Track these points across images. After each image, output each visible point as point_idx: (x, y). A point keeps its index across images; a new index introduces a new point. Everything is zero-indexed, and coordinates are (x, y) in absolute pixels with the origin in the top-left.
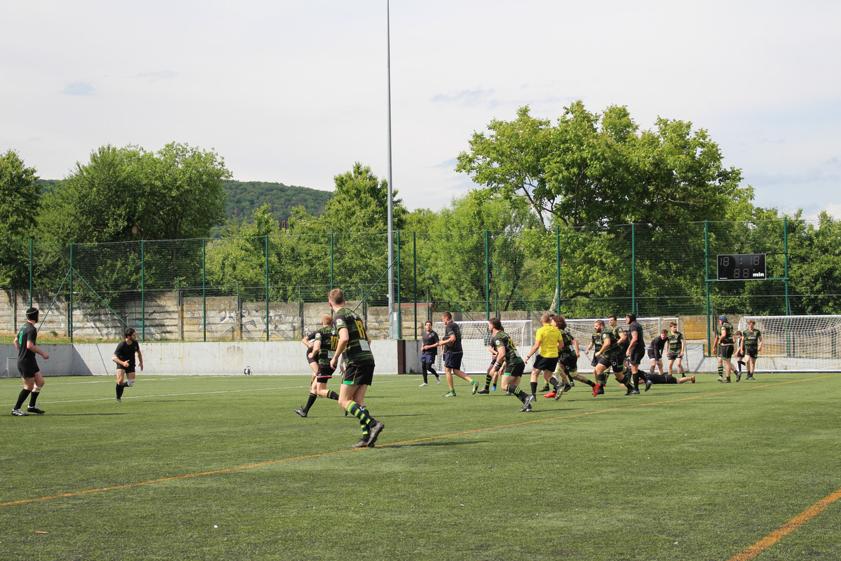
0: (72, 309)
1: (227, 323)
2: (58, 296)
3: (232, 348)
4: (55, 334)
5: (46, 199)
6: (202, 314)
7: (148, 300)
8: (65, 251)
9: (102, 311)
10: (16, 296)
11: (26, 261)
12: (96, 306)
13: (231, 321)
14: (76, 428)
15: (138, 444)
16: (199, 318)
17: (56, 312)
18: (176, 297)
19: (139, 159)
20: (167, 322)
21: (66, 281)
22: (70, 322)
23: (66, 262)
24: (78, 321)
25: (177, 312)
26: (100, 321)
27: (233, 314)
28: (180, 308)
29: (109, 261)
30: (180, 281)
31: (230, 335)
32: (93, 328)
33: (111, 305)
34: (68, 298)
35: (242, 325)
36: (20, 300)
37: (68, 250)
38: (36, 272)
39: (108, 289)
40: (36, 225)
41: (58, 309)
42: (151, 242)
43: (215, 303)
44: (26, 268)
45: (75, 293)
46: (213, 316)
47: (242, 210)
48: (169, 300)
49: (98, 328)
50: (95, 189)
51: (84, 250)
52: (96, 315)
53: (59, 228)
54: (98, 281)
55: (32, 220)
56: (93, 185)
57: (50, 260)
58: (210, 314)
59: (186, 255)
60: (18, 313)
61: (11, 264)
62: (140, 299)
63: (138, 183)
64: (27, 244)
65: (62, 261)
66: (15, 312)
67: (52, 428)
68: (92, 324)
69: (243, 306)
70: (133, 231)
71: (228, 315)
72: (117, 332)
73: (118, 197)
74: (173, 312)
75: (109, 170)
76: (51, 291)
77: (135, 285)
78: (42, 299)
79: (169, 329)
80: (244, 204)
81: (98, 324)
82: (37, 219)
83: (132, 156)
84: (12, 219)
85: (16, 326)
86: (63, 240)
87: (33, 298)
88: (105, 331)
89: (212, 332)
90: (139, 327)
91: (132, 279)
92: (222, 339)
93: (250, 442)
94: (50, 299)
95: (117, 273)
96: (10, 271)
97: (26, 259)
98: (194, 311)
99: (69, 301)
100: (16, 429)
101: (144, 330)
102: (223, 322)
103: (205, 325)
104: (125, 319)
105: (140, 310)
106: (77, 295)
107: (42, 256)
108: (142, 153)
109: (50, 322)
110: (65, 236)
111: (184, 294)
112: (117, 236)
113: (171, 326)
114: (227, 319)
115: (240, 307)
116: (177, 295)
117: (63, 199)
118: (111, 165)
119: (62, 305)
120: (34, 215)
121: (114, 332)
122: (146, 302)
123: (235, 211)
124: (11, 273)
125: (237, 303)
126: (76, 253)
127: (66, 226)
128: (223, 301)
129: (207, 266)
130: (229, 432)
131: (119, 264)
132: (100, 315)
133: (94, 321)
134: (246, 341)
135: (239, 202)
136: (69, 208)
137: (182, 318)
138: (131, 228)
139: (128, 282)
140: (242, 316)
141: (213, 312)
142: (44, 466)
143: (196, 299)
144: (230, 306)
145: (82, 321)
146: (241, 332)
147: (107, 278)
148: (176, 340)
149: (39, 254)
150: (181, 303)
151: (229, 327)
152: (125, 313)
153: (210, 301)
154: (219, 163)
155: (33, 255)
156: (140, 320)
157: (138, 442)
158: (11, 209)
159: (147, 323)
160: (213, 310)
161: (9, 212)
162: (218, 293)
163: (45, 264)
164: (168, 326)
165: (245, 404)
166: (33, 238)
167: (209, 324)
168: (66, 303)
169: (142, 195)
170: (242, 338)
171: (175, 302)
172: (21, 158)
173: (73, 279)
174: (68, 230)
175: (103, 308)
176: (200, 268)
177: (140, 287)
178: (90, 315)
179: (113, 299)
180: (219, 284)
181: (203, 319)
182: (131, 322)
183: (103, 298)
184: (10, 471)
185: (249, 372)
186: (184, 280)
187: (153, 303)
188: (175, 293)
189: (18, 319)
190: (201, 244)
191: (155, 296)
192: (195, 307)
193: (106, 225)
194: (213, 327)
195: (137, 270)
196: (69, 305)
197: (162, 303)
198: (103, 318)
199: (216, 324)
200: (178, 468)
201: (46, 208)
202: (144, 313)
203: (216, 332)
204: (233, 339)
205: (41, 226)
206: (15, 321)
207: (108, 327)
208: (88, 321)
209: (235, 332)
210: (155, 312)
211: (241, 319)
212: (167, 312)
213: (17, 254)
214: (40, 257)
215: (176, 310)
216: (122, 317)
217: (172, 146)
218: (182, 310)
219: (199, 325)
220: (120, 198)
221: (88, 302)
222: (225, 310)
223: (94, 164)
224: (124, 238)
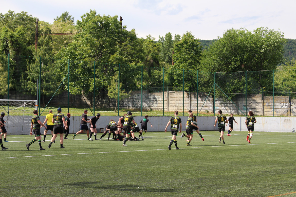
0: (215, 101)
1: (284, 108)
2: (209, 95)
3: (286, 120)
4: (208, 112)
5: (204, 52)
6: (272, 104)
7: (248, 98)
8: (212, 75)
9: (228, 102)
10: (191, 95)
11: (195, 80)
12: (225, 99)
13: (286, 107)
14: (215, 164)
15: (241, 176)
16: (271, 106)
17: (208, 102)
18: (261, 96)
19: (245, 34)
20: (257, 107)
21: (212, 89)
22: (214, 107)
23: (213, 81)
24: (218, 106)
25: (261, 103)
26: (227, 106)
27: (287, 104)
28: (263, 101)
29: (232, 80)
30: (263, 89)
31: (286, 114)
32: (224, 109)
33: (232, 99)
34: (213, 96)
35: (291, 109)
36: (193, 96)
37: (213, 75)
38: (200, 85)
39: (231, 92)
40: (200, 64)
41: (209, 101)
42: (250, 72)
43: (279, 99)
44: (195, 83)
45: (216, 94)
46: (278, 105)
47: (292, 52)
48: (258, 97)
49: (226, 109)
50: (225, 48)
51: (221, 75)
52: (225, 103)
53: (210, 65)
54: (226, 89)
55: (198, 62)
56: (225, 47)
57: (205, 80)
58: (276, 104)
59: (266, 77)
60: (192, 103)
61: (189, 81)
62: (245, 97)
63: (244, 45)
64: (196, 72)
65: (211, 81)
66: (191, 102)
67: (204, 163)
68: (224, 108)
69: (292, 101)
70: (242, 66)
71: (285, 105)
72: (235, 111)
73: (236, 51)
74: (260, 103)
75: (232, 40)
76: (206, 93)
77: (242, 91)
78: (202, 96)
79: (258, 110)
80: (293, 49)
81: (226, 108)
82: (200, 61)
83: (242, 33)
84: (189, 61)
85: (191, 108)
86: (211, 71)
87: (198, 96)
88: (229, 111)
89: (277, 112)
90: (244, 109)
91: (241, 88)
92: (282, 116)
93: (292, 177)
94: (206, 96)
95: (235, 86)
96: (189, 84)
97: (195, 79)
98: (269, 102)
99: (214, 97)
100: (188, 164)
101: (246, 111)
102: (282, 108)
103: (274, 109)
104: (238, 106)
105: (245, 102)
106: (217, 95)
107: (202, 78)
108: (246, 32)
109: (206, 106)
110: (212, 69)
111: (264, 95)
112: (234, 69)
113: (259, 109)
114: (284, 106)
115: (290, 101)
116: (262, 95)
117: (212, 52)
118: (233, 38)
119: (211, 99)
120: (199, 60)
121: (233, 111)
122: (248, 99)
123: (289, 53)
124: (189, 85)
125: (289, 99)
126: (217, 77)
127: (213, 65)
128: (282, 98)
129: (275, 81)
130: (282, 170)
131: (236, 81)
132: (227, 103)
133: (225, 106)
134: (293, 117)
135: (291, 48)
136: (214, 57)
137: (264, 106)
138: (241, 65)
139: (239, 89)
140: (291, 105)
141: (278, 103)
142: (199, 188)
143: (270, 97)
144: (286, 101)
145: (219, 106)
146: (291, 112)
147: (230, 88)
148: (261, 116)
149: (201, 77)
150: (263, 99)
151: (285, 110)
152: (238, 103)
153: (277, 98)
154: (281, 36)
155: (198, 77)
156: (245, 106)
157: (241, 175)
158: (189, 57)
159: (248, 107)
160: (278, 102)
161: (188, 58)
162: (280, 94)
163: (204, 82)
164: (257, 109)
165: (291, 152)
166: (198, 70)
167: (276, 108)
168: (213, 98)
169: (247, 51)
170: (291, 115)
171: (261, 98)
172: (193, 35)
173: (215, 88)
174: (214, 67)
175: (229, 100)
176: (272, 82)
177: (245, 92)
178: (223, 104)
179: (233, 97)
180: (281, 90)
181: (273, 107)
182: (241, 107)
183: (229, 96)
184: (184, 191)
185: (294, 131)
186: (264, 89)
187: (251, 99)
188: (260, 94)
189: (192, 105)
190: (273, 72)
191: (252, 96)
192: (269, 101)
193: (230, 64)
194: (278, 110)
195: (244, 84)
196: (214, 99)
197: (254, 99)
198: (228, 105)
199: (279, 109)
200: (258, 192)
201: (204, 56)
202: (246, 103)
203: (279, 112)
204: (287, 116)
205: (202, 65)
206: (191, 106)
207: (231, 109)
208: (222, 106)
209: (288, 113)
210: (251, 103)
211: (291, 107)
212: (257, 103)
213: (191, 77)
214: (201, 78)
215: (261, 102)
216: (237, 105)
217: (260, 28)
218: (264, 102)
219: (271, 109)
220: (236, 52)
221: (222, 98)
222: (283, 102)
223: (225, 37)
224: (238, 70)
